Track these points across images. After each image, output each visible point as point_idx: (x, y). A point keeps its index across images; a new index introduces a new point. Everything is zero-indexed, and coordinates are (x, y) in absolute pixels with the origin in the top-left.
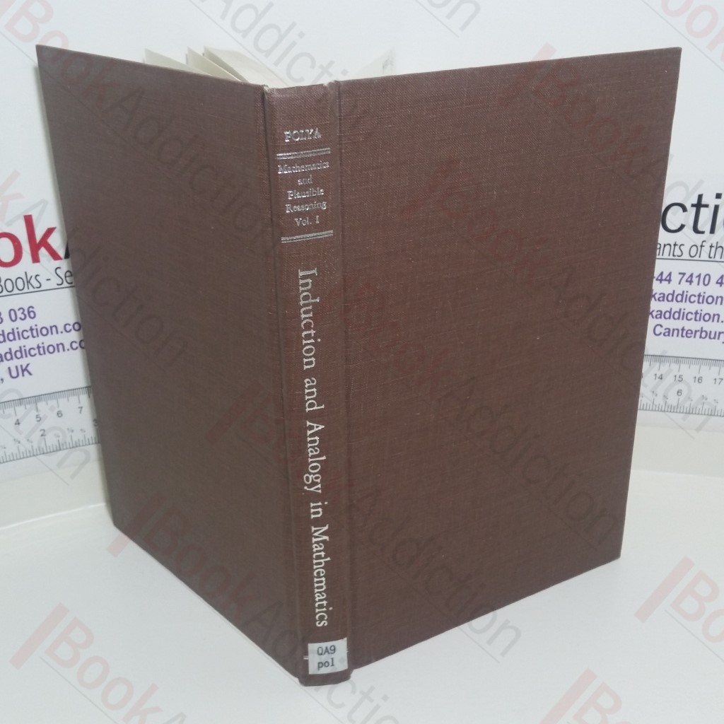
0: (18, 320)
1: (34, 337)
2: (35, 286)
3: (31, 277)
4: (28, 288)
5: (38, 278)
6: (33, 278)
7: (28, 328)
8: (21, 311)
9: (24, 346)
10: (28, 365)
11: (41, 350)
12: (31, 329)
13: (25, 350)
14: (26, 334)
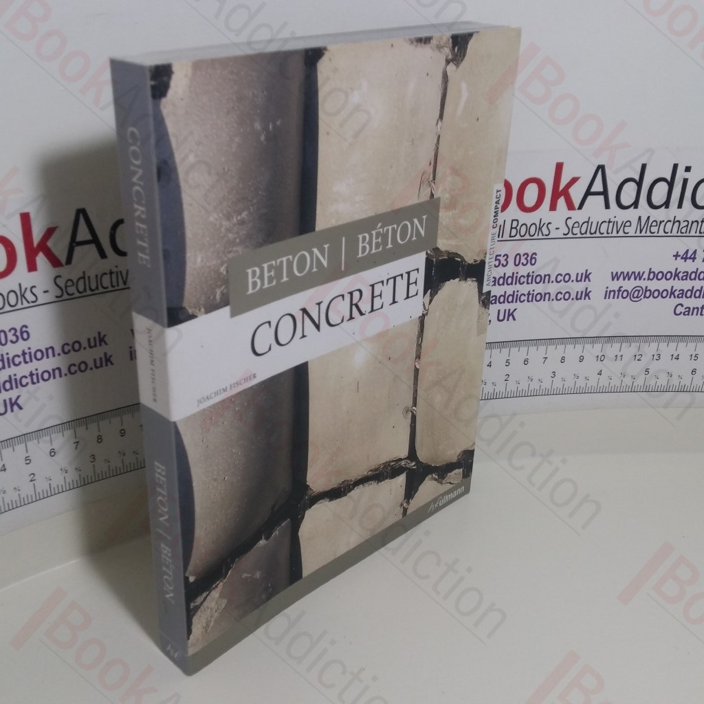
0: (9, 343)
1: (26, 362)
2: (29, 300)
3: (26, 289)
4: (22, 304)
5: (34, 290)
6: (28, 291)
7: (20, 353)
8: (13, 331)
9: (15, 375)
10: (18, 397)
11: (35, 377)
12: (24, 354)
13: (16, 379)
14: (17, 360)
